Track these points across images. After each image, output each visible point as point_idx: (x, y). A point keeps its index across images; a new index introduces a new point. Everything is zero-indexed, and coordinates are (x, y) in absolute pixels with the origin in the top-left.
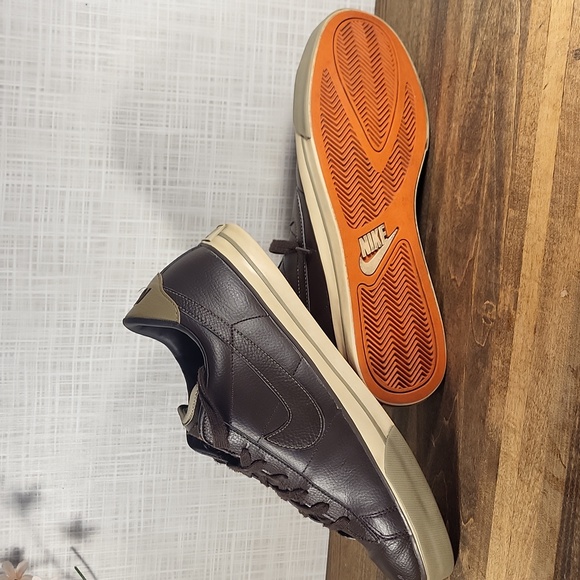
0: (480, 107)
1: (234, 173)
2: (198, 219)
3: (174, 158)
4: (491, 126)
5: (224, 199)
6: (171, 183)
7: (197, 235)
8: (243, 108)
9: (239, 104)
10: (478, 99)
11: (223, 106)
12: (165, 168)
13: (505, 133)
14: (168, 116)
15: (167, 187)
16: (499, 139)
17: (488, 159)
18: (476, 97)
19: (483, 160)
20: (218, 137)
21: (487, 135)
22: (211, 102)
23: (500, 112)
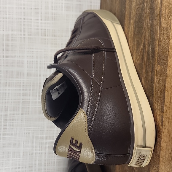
0: (142, 9)
1: (37, 52)
2: (21, 73)
3: (8, 45)
4: (148, 18)
5: (32, 64)
6: (7, 57)
7: (20, 81)
8: (40, 21)
9: (38, 20)
10: (142, 5)
11: (30, 21)
12: (3, 50)
13: (155, 21)
14: (3, 26)
15: (5, 59)
16: (152, 25)
17: (147, 37)
18: (141, 4)
19: (145, 38)
20: (28, 35)
21: (146, 24)
22: (24, 19)
23: (152, 10)
